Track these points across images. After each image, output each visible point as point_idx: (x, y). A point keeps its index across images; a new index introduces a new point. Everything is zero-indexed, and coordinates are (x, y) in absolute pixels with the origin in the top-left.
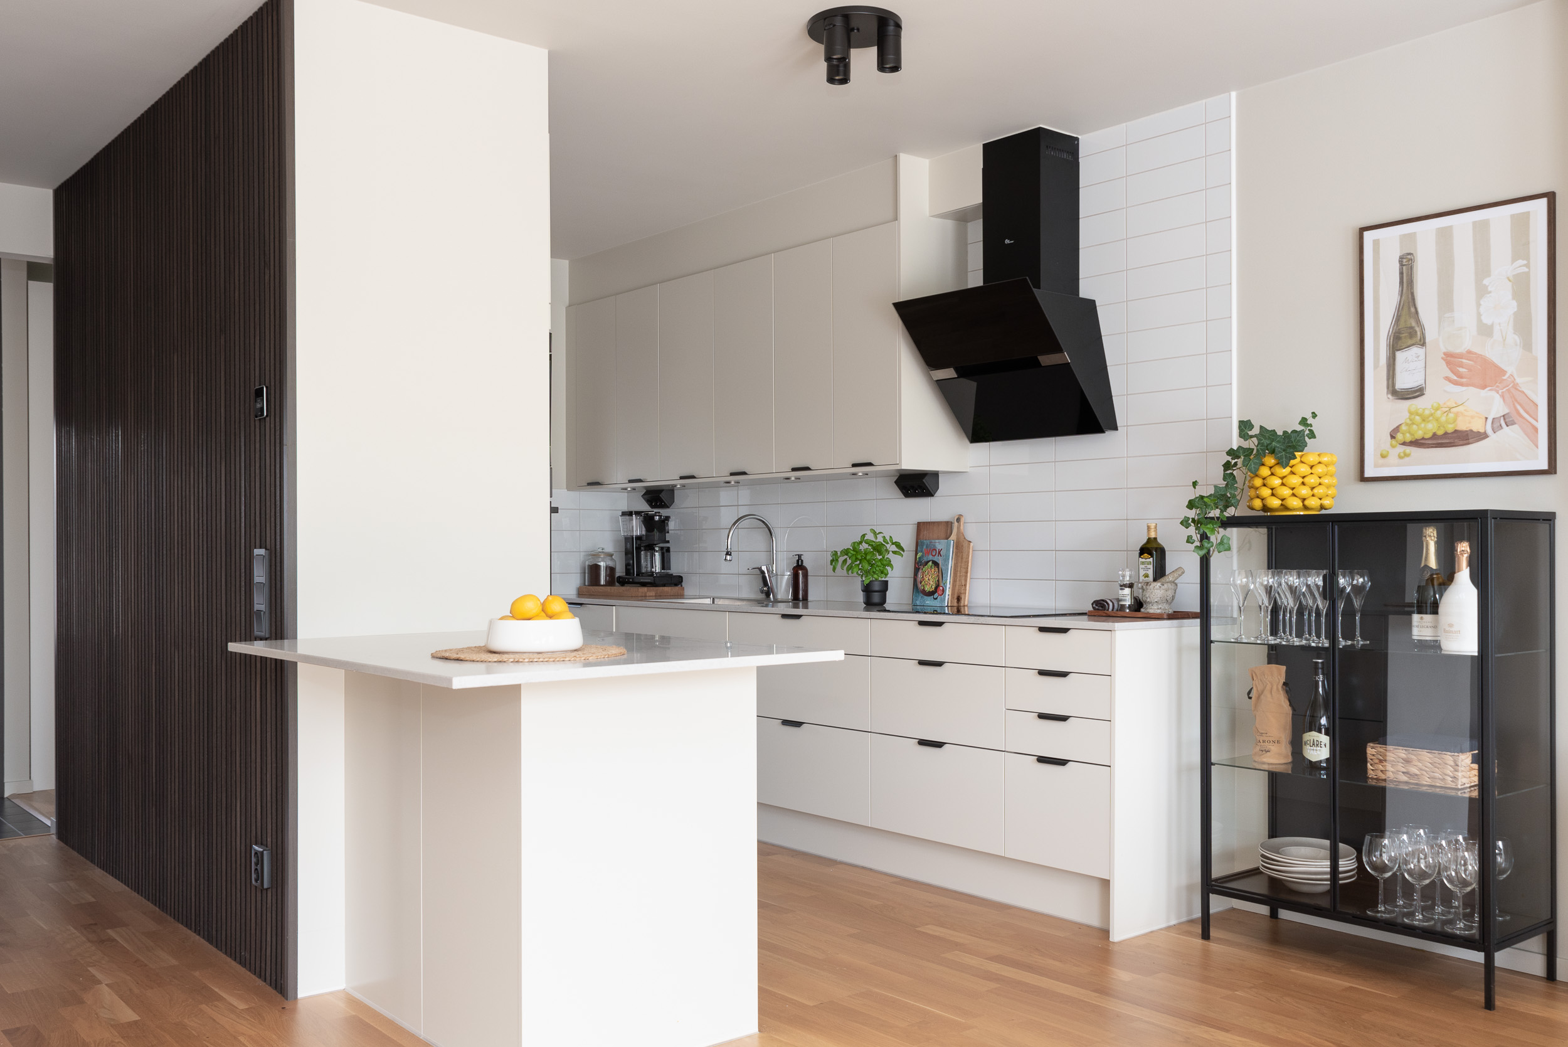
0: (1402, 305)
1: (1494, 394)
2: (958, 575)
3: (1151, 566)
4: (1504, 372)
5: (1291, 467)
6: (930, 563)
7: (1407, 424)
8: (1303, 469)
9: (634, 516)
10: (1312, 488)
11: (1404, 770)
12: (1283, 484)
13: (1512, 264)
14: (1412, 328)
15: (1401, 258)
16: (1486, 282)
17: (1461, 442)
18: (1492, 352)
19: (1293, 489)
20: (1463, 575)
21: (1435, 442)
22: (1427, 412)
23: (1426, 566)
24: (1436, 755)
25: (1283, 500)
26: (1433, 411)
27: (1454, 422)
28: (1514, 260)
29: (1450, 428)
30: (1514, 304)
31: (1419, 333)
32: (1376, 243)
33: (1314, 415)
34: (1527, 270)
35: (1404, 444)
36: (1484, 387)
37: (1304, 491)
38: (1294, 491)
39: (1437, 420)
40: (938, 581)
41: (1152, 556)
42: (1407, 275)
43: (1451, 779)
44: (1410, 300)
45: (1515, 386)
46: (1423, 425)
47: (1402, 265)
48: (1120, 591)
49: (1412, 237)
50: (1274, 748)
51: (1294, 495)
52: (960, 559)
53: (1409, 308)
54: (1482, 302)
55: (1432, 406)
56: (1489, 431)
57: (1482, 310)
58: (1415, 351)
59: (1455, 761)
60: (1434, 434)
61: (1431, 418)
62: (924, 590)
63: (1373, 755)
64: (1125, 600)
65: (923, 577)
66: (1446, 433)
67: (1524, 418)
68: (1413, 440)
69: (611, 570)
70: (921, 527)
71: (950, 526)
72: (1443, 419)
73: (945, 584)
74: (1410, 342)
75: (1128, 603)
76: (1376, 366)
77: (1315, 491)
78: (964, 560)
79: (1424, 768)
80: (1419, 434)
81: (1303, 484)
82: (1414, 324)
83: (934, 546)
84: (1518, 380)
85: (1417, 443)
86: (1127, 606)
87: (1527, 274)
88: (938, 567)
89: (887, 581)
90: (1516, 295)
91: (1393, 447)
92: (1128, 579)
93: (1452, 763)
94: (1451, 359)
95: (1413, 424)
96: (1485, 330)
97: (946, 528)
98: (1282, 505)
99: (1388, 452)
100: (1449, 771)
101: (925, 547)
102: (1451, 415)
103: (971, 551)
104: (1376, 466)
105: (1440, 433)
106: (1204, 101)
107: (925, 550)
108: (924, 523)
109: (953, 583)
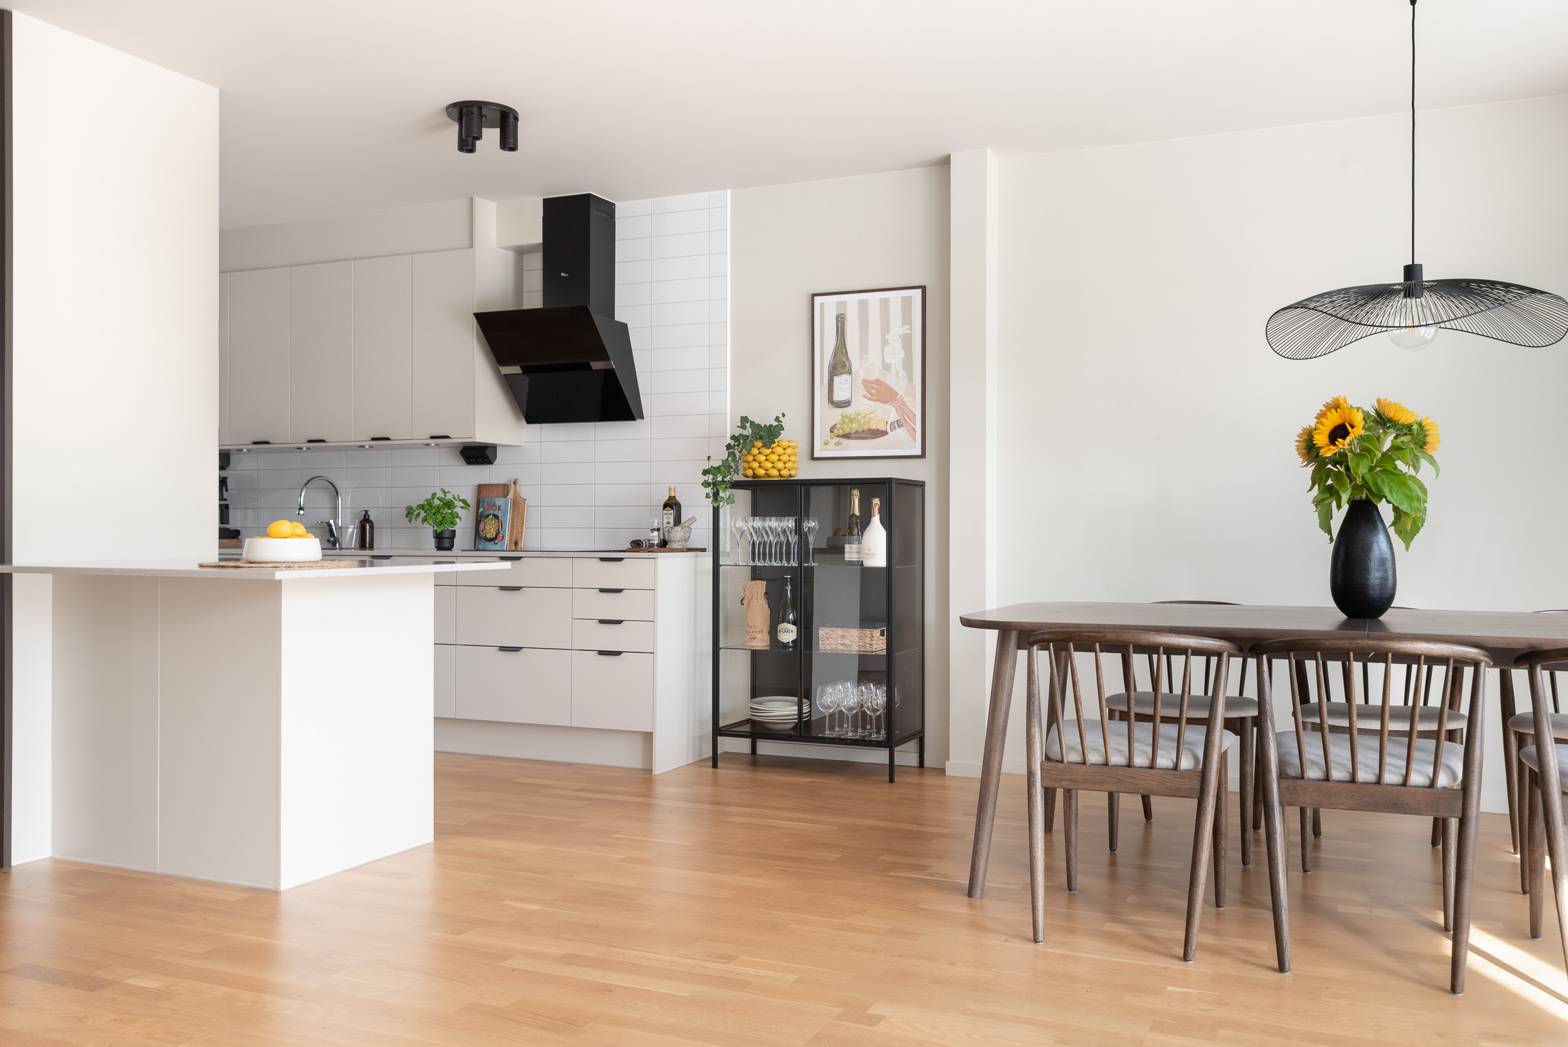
0: (837, 346)
1: (891, 407)
2: (515, 525)
3: (672, 516)
4: (897, 394)
5: (772, 449)
6: (491, 516)
7: (840, 424)
8: (779, 450)
10: (785, 463)
11: (842, 643)
12: (767, 460)
13: (902, 327)
14: (843, 362)
15: (837, 317)
16: (887, 337)
17: (873, 437)
18: (890, 381)
19: (773, 463)
20: (876, 520)
21: (857, 436)
22: (852, 417)
23: (853, 514)
24: (860, 631)
25: (766, 470)
26: (856, 416)
27: (869, 423)
28: (903, 325)
29: (866, 427)
30: (903, 352)
31: (848, 366)
32: (822, 305)
33: (784, 415)
34: (910, 332)
35: (838, 436)
36: (885, 403)
37: (780, 465)
38: (773, 465)
39: (858, 422)
40: (499, 529)
41: (673, 509)
42: (841, 328)
43: (869, 646)
44: (843, 344)
45: (904, 403)
46: (850, 425)
47: (837, 321)
48: (651, 534)
49: (844, 304)
50: (759, 636)
51: (773, 467)
52: (516, 512)
53: (842, 350)
54: (885, 349)
55: (856, 413)
56: (889, 430)
57: (885, 354)
58: (845, 377)
59: (871, 634)
60: (857, 431)
61: (855, 420)
62: (485, 537)
63: (823, 634)
64: (654, 540)
65: (484, 527)
66: (863, 431)
67: (908, 423)
68: (844, 434)
70: (480, 488)
71: (506, 489)
72: (862, 421)
73: (504, 532)
74: (843, 371)
75: (656, 542)
76: (822, 385)
77: (787, 465)
78: (520, 513)
79: (853, 639)
80: (848, 431)
81: (779, 460)
82: (845, 360)
83: (494, 502)
84: (906, 400)
85: (846, 436)
86: (656, 544)
87: (911, 334)
88: (498, 519)
89: (455, 530)
90: (904, 347)
91: (832, 438)
92: (656, 525)
93: (870, 636)
94: (867, 383)
95: (844, 424)
96: (887, 367)
97: (504, 489)
98: (766, 473)
99: (829, 442)
100: (868, 640)
101: (486, 504)
102: (867, 419)
103: (526, 506)
104: (821, 450)
105: (860, 430)
106: (708, 193)
107: (485, 506)
108: (484, 485)
109: (511, 532)
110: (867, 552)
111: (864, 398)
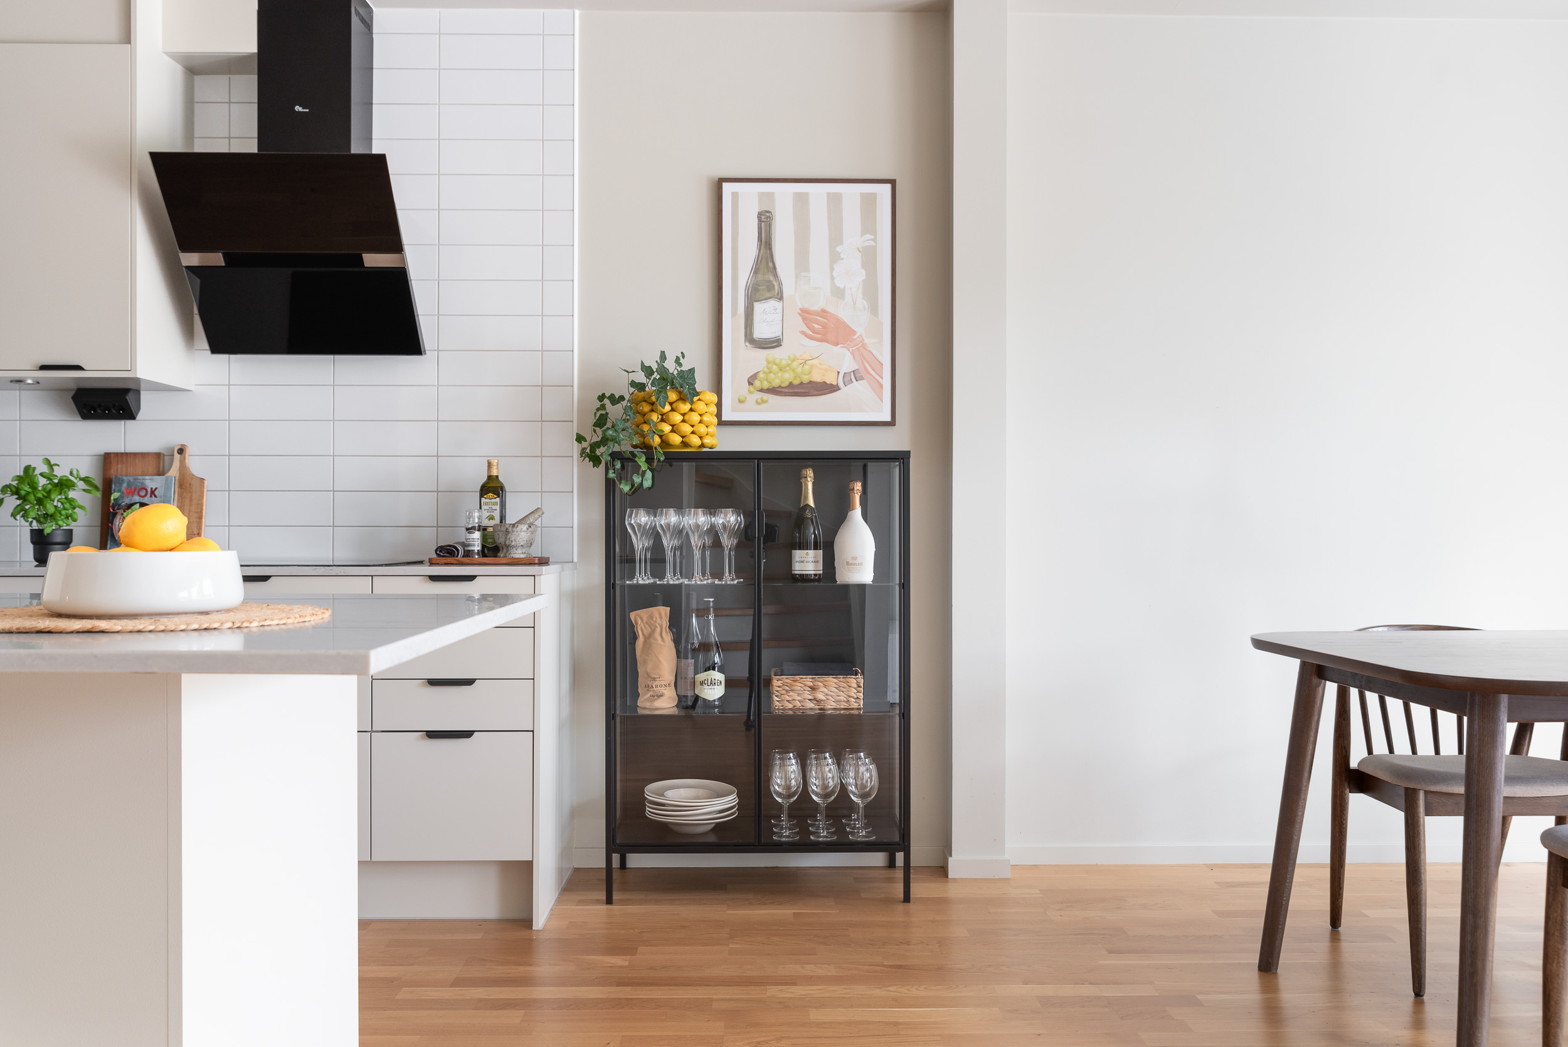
0: (760, 258)
1: (845, 350)
3: (497, 507)
4: (854, 333)
5: (690, 404)
7: (764, 372)
11: (811, 698)
13: (862, 236)
14: (770, 282)
15: (760, 215)
16: (839, 249)
17: (816, 393)
18: (843, 312)
20: (857, 513)
21: (790, 391)
22: (784, 363)
24: (841, 679)
26: (789, 362)
27: (809, 373)
28: (863, 234)
29: (806, 379)
30: (863, 272)
31: (776, 287)
32: (735, 196)
33: (682, 355)
34: (874, 244)
35: (761, 390)
36: (836, 344)
37: (700, 429)
38: (694, 429)
39: (793, 371)
41: (498, 497)
42: (766, 231)
43: (854, 700)
44: (768, 255)
45: (864, 346)
46: (780, 374)
47: (760, 220)
48: (467, 535)
49: (770, 196)
51: (692, 432)
52: (187, 501)
53: (768, 263)
54: (835, 267)
55: (789, 357)
56: (841, 384)
57: (835, 274)
58: (773, 304)
60: (791, 383)
61: (787, 368)
63: (779, 687)
64: (474, 545)
66: (802, 383)
67: (871, 375)
68: (770, 388)
70: (107, 459)
71: (162, 458)
72: (799, 370)
74: (768, 295)
75: (477, 548)
76: (736, 313)
79: (830, 693)
80: (776, 383)
81: (700, 421)
82: (772, 278)
83: (142, 483)
84: (867, 341)
85: (774, 391)
86: (476, 551)
87: (875, 248)
89: (71, 531)
90: (864, 265)
91: (751, 393)
92: (477, 521)
93: (855, 686)
94: (806, 315)
95: (770, 372)
96: (839, 293)
97: (158, 462)
99: (746, 398)
100: (852, 692)
101: (125, 485)
102: (806, 367)
103: (205, 490)
104: (733, 410)
105: (796, 382)
106: (542, 11)
107: (123, 489)
108: (117, 454)
110: (851, 561)
111: (803, 336)
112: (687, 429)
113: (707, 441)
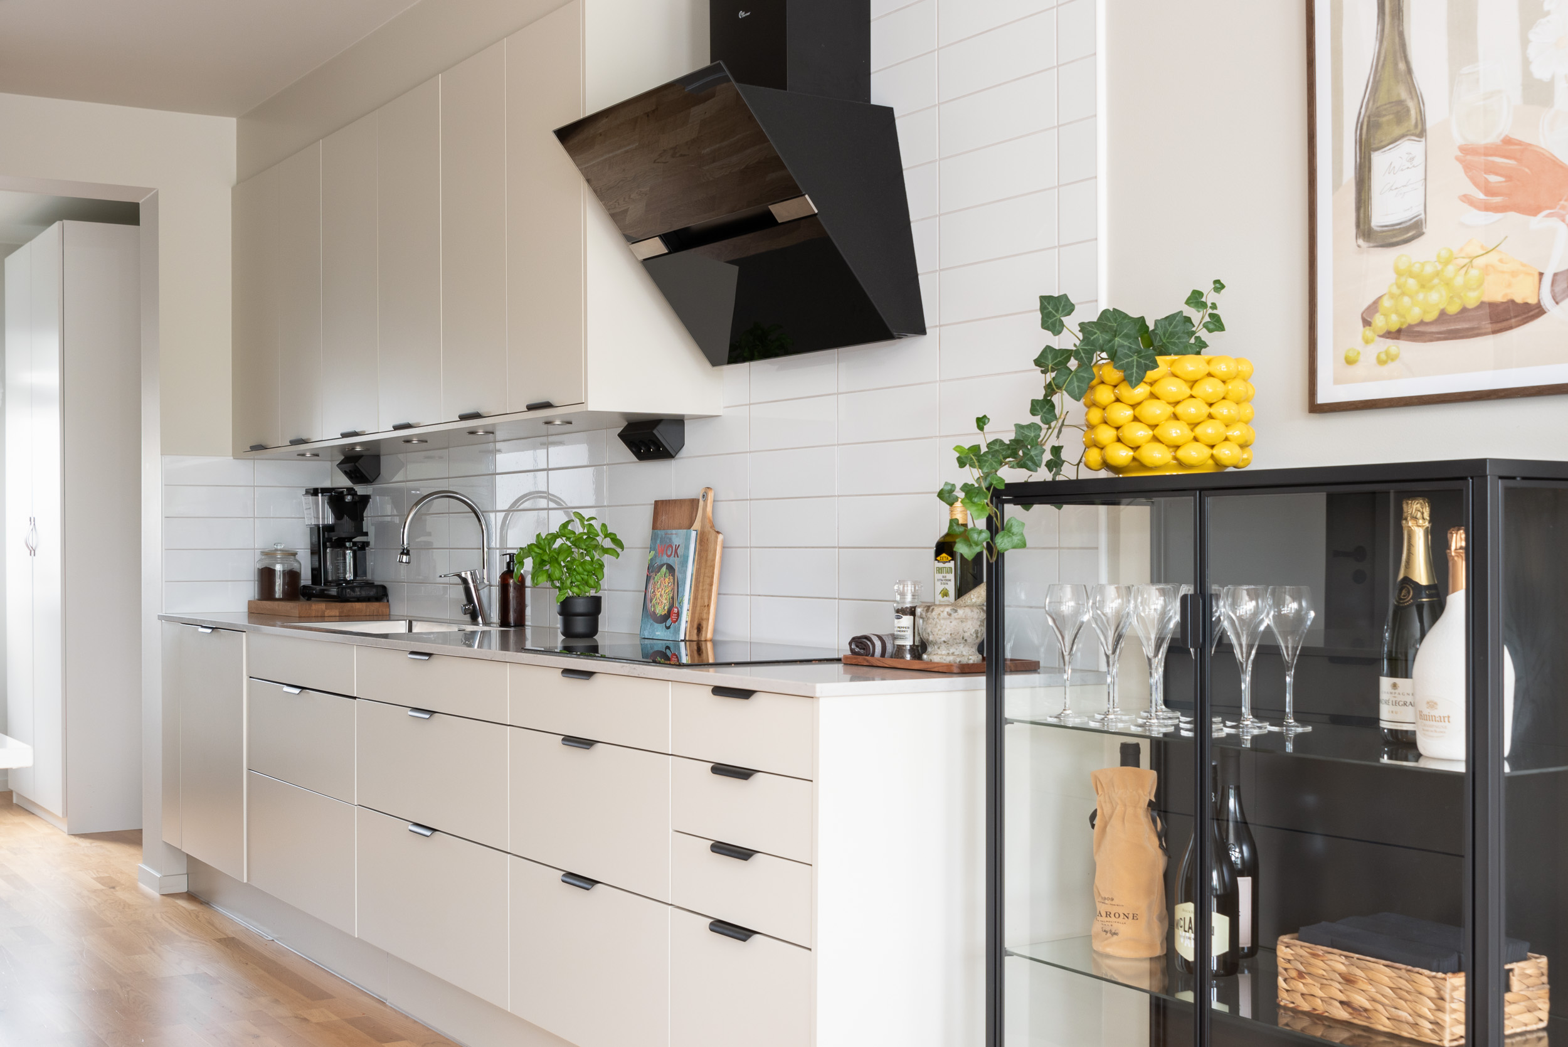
0: (1382, 59)
1: (1555, 223)
2: (701, 588)
3: (951, 576)
5: (1151, 384)
6: (664, 569)
7: (1392, 296)
8: (1173, 388)
9: (320, 495)
10: (1194, 425)
11: (1343, 998)
12: (1136, 419)
14: (1400, 102)
17: (1495, 326)
18: (1548, 137)
19: (1153, 427)
21: (1443, 328)
22: (1429, 270)
23: (1408, 581)
24: (1403, 973)
25: (1136, 448)
26: (1439, 267)
27: (1480, 285)
29: (1472, 299)
31: (1413, 112)
33: (1219, 286)
35: (1387, 334)
36: (1534, 211)
37: (1175, 432)
38: (1157, 431)
39: (1447, 284)
40: (673, 598)
41: (955, 558)
43: (1430, 1026)
44: (1397, 47)
46: (1421, 296)
48: (896, 621)
50: (1125, 929)
51: (1156, 439)
52: (703, 562)
53: (1396, 65)
54: (1532, 36)
55: (1439, 256)
56: (1547, 301)
57: (1531, 51)
58: (1408, 148)
59: (1438, 990)
60: (1443, 313)
61: (1436, 281)
62: (654, 612)
63: (1289, 961)
64: (902, 638)
65: (654, 591)
66: (1464, 310)
68: (1404, 327)
69: (292, 576)
70: (661, 507)
71: (694, 506)
72: (1459, 281)
73: (681, 603)
74: (1397, 131)
75: (908, 643)
76: (1337, 185)
77: (1199, 431)
78: (709, 563)
79: (1379, 997)
80: (1414, 315)
81: (1175, 417)
82: (1404, 95)
83: (670, 539)
85: (1411, 332)
86: (908, 647)
88: (673, 575)
89: (601, 598)
91: (1367, 341)
92: (911, 598)
93: (1433, 993)
95: (1403, 294)
96: (1539, 93)
97: (689, 509)
98: (1134, 459)
99: (1359, 352)
100: (1426, 1008)
101: (658, 542)
102: (1474, 273)
103: (720, 547)
104: (1337, 381)
105: (1453, 309)
107: (657, 548)
108: (663, 501)
109: (694, 603)
110: (1426, 711)
111: (1466, 206)
112: (1140, 433)
113: (1185, 454)
